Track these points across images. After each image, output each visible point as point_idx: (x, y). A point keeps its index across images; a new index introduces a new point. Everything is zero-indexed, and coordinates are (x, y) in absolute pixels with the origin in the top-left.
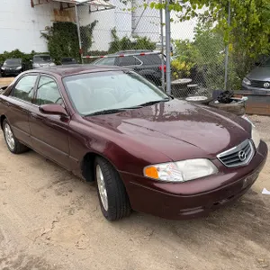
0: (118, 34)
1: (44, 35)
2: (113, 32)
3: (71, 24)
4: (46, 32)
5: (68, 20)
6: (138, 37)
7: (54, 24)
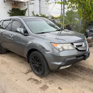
1: (9, 13)
3: (18, 9)
4: (9, 12)
5: (17, 8)
6: (41, 14)
7: (12, 9)
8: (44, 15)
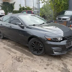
0: (21, 6)
2: (20, 5)
6: (27, 7)
7: (3, 3)
8: (29, 7)
